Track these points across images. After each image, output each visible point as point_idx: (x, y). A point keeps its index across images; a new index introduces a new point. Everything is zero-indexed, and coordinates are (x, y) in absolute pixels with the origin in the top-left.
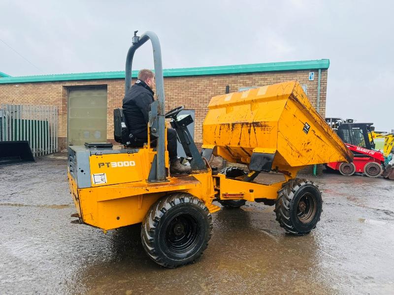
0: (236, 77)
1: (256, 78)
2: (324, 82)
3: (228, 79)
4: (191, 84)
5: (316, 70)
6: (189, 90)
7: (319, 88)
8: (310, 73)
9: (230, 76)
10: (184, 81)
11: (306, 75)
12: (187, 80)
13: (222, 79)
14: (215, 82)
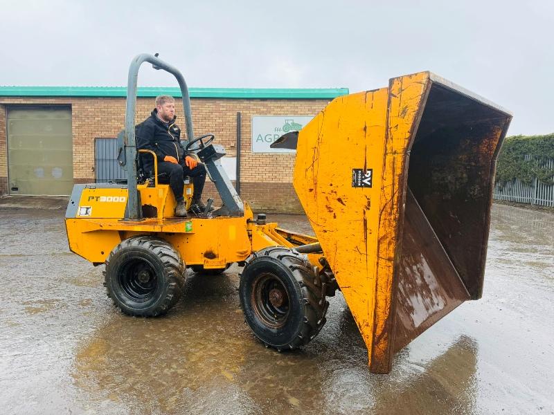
0: (248, 102)
1: (271, 105)
3: (238, 105)
9: (241, 101)
13: (231, 104)
14: (223, 107)
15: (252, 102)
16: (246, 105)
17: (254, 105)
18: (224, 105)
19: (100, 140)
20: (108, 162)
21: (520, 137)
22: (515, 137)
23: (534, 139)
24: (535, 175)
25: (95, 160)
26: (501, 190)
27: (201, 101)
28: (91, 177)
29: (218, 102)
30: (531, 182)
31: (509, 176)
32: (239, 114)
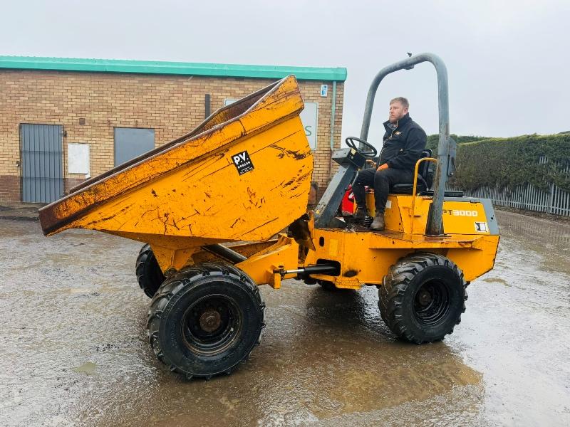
0: (219, 82)
1: (249, 86)
2: (339, 100)
3: (207, 84)
4: (147, 88)
5: (330, 82)
6: (144, 97)
7: (333, 108)
8: (323, 86)
9: (212, 79)
10: (136, 81)
11: (317, 89)
12: (139, 81)
13: (198, 83)
14: (187, 87)
15: (225, 82)
16: (216, 85)
17: (228, 85)
18: (190, 84)
19: (27, 127)
20: (37, 156)
21: (535, 136)
22: (529, 136)
23: (552, 138)
24: (553, 180)
25: (21, 152)
26: (510, 196)
27: (158, 79)
28: (15, 174)
29: (180, 80)
30: (548, 187)
31: (520, 180)
32: (208, 97)
